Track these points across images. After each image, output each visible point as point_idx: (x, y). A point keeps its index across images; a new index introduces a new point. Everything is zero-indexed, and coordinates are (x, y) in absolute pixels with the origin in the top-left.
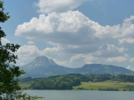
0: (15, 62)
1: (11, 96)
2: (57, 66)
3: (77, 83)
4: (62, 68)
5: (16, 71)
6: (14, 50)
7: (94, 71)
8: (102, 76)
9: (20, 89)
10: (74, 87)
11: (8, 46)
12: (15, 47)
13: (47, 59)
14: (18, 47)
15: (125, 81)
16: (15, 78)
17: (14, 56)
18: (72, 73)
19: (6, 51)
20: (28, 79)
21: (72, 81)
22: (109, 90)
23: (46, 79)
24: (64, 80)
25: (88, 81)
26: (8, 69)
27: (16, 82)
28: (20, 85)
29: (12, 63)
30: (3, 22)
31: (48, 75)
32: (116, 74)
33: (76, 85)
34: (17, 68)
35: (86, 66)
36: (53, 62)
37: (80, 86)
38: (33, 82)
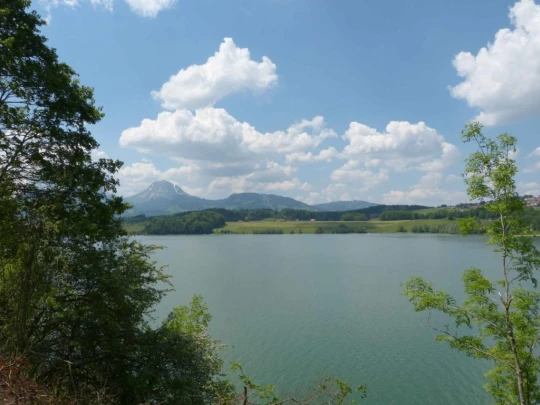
0: (115, 191)
1: (111, 246)
2: (186, 197)
3: (220, 224)
4: (196, 200)
5: (118, 204)
6: (113, 171)
7: (246, 205)
8: (258, 211)
9: (125, 234)
10: (215, 230)
11: (102, 162)
12: (114, 166)
13: (171, 185)
14: (119, 164)
15: (293, 219)
16: (116, 216)
17: (113, 181)
18: (212, 207)
19: (99, 171)
20: (140, 218)
21: (211, 219)
22: (269, 233)
23: (169, 217)
24: (199, 219)
25: (236, 221)
26: (103, 201)
27: (118, 223)
28: (125, 227)
29: (109, 193)
30: (94, 123)
31: (172, 211)
32: (281, 207)
33: (218, 226)
34: (119, 200)
35: (234, 196)
36: (180, 190)
37: (225, 229)
38: (148, 223)
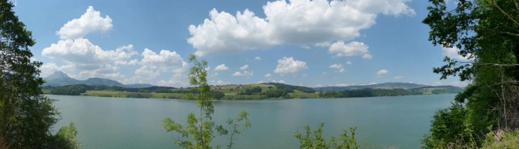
0: (39, 75)
1: (37, 98)
2: (69, 78)
3: (83, 91)
4: (73, 80)
5: (40, 81)
6: (39, 66)
7: (97, 83)
8: (101, 86)
9: (43, 94)
10: (81, 94)
11: (34, 63)
12: (39, 64)
13: (63, 73)
14: (41, 63)
15: (117, 90)
16: (39, 86)
17: (39, 71)
18: (80, 83)
19: (33, 67)
20: (49, 87)
21: (80, 89)
22: (104, 96)
23: (61, 87)
24: (74, 88)
25: (91, 90)
26: (34, 79)
27: (40, 89)
28: (43, 90)
29: (37, 76)
30: (32, 46)
31: (62, 84)
32: (111, 85)
33: (82, 92)
34: (41, 79)
35: (90, 79)
36: (67, 75)
37: (86, 93)
38: (52, 89)
